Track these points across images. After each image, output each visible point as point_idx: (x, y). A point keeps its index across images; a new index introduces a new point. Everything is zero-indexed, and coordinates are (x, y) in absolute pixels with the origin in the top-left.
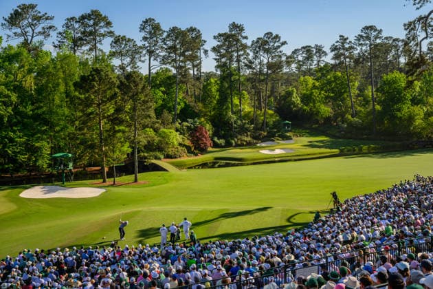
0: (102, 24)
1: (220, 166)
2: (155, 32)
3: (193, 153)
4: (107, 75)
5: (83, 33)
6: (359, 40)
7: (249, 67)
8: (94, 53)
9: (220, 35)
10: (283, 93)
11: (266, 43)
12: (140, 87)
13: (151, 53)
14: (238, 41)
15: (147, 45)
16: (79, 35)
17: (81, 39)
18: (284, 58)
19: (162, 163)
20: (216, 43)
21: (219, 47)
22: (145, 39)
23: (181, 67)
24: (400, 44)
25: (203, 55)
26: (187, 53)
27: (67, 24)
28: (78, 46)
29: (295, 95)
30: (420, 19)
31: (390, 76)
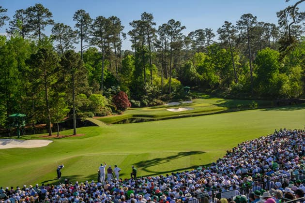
0: (44, 15)
1: (136, 122)
2: (85, 21)
3: (116, 112)
4: (51, 54)
5: (30, 22)
6: (240, 25)
7: (157, 46)
8: (38, 37)
9: (135, 22)
10: (183, 66)
11: (170, 28)
12: (77, 62)
13: (82, 36)
14: (148, 26)
15: (79, 30)
16: (27, 23)
17: (27, 26)
18: (183, 39)
19: (94, 120)
20: (131, 28)
21: (134, 31)
22: (78, 25)
23: (105, 47)
24: (270, 27)
25: (122, 37)
26: (110, 36)
27: (17, 15)
28: (26, 32)
29: (192, 66)
30: (289, 8)
31: (264, 51)
